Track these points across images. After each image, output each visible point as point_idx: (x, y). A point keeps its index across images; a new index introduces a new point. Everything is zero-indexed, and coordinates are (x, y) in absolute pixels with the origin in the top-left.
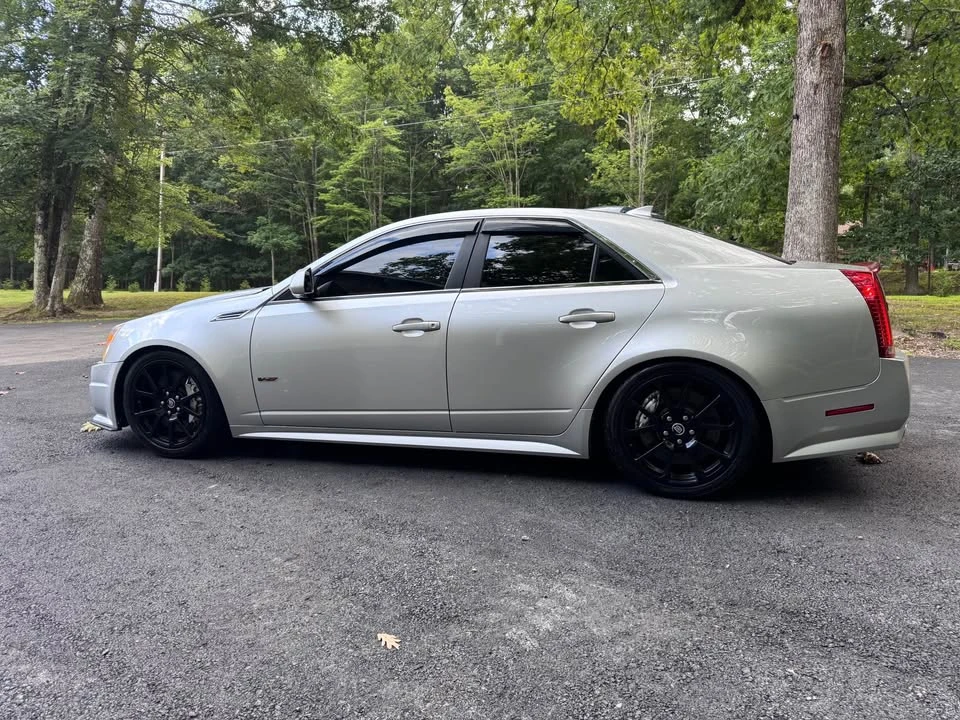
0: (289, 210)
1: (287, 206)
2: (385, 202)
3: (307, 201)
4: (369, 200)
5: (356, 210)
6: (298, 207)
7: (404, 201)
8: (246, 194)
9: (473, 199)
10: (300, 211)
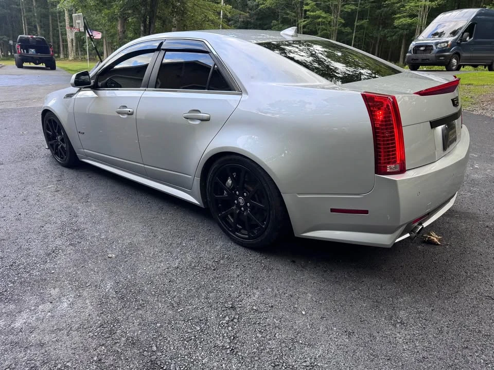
0: (289, 16)
1: (288, 14)
2: (343, 9)
3: (299, 11)
4: (332, 8)
5: (323, 15)
6: (294, 14)
7: (354, 7)
8: (269, 8)
9: (396, 5)
10: (295, 17)
